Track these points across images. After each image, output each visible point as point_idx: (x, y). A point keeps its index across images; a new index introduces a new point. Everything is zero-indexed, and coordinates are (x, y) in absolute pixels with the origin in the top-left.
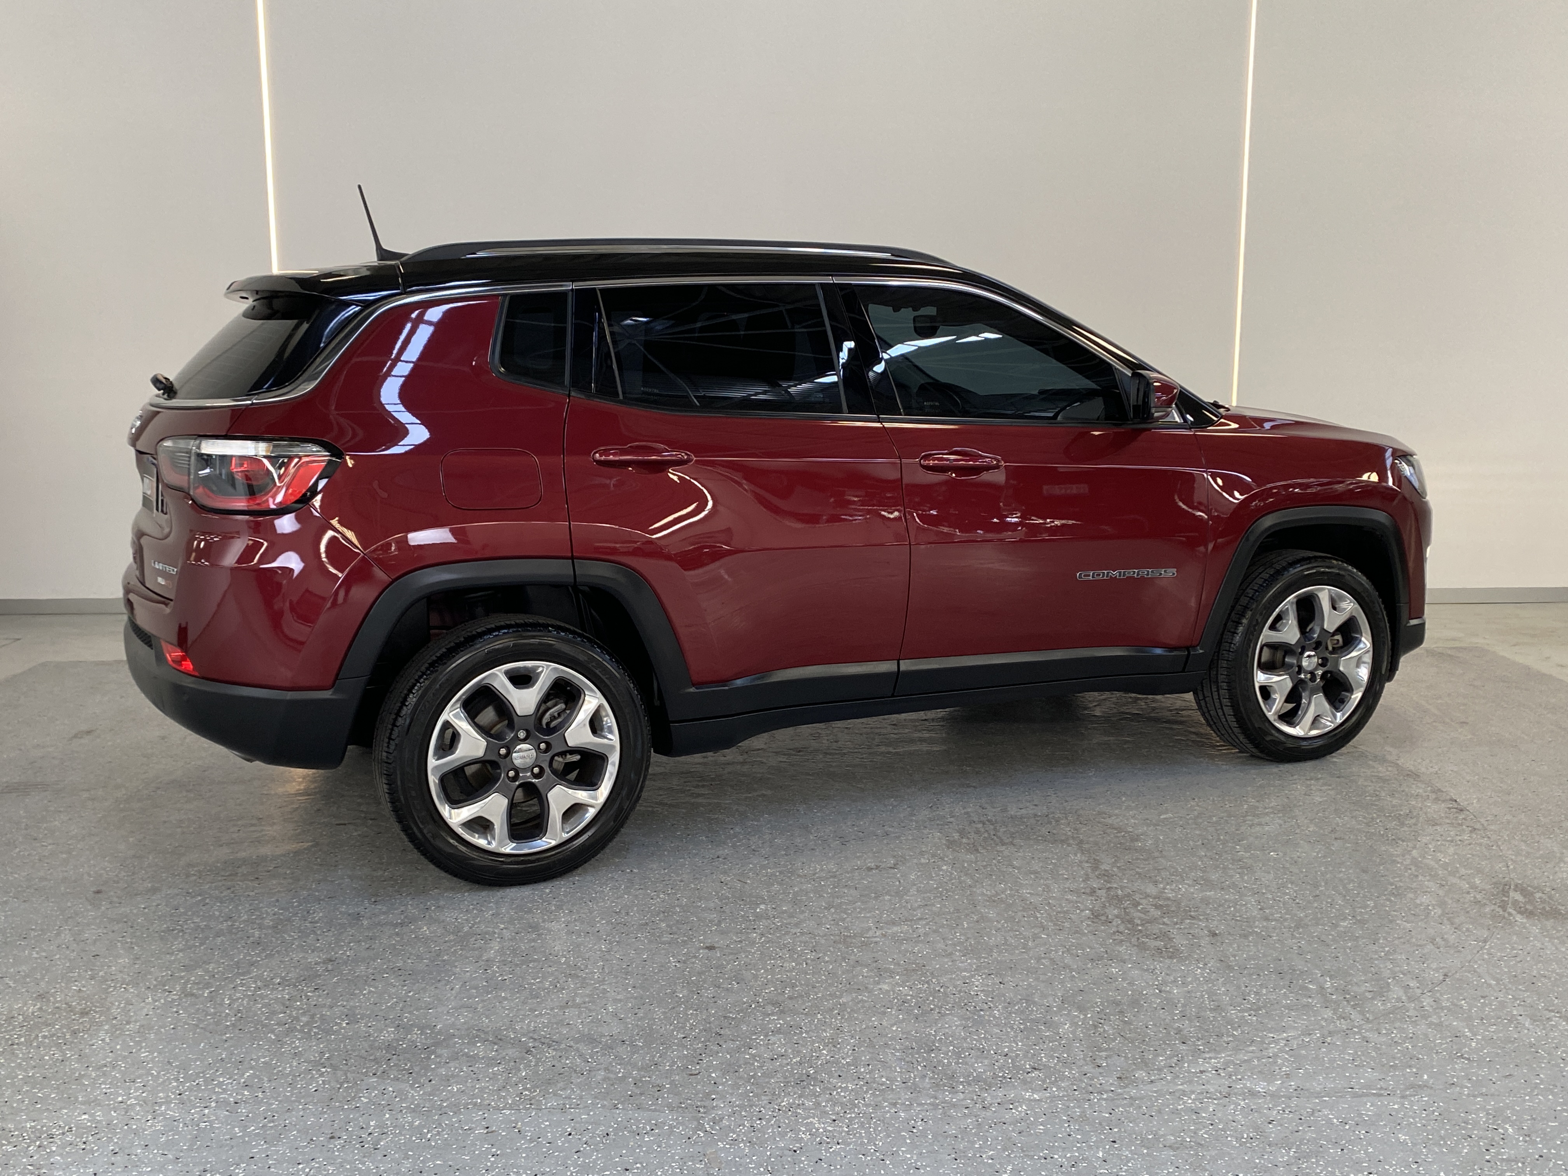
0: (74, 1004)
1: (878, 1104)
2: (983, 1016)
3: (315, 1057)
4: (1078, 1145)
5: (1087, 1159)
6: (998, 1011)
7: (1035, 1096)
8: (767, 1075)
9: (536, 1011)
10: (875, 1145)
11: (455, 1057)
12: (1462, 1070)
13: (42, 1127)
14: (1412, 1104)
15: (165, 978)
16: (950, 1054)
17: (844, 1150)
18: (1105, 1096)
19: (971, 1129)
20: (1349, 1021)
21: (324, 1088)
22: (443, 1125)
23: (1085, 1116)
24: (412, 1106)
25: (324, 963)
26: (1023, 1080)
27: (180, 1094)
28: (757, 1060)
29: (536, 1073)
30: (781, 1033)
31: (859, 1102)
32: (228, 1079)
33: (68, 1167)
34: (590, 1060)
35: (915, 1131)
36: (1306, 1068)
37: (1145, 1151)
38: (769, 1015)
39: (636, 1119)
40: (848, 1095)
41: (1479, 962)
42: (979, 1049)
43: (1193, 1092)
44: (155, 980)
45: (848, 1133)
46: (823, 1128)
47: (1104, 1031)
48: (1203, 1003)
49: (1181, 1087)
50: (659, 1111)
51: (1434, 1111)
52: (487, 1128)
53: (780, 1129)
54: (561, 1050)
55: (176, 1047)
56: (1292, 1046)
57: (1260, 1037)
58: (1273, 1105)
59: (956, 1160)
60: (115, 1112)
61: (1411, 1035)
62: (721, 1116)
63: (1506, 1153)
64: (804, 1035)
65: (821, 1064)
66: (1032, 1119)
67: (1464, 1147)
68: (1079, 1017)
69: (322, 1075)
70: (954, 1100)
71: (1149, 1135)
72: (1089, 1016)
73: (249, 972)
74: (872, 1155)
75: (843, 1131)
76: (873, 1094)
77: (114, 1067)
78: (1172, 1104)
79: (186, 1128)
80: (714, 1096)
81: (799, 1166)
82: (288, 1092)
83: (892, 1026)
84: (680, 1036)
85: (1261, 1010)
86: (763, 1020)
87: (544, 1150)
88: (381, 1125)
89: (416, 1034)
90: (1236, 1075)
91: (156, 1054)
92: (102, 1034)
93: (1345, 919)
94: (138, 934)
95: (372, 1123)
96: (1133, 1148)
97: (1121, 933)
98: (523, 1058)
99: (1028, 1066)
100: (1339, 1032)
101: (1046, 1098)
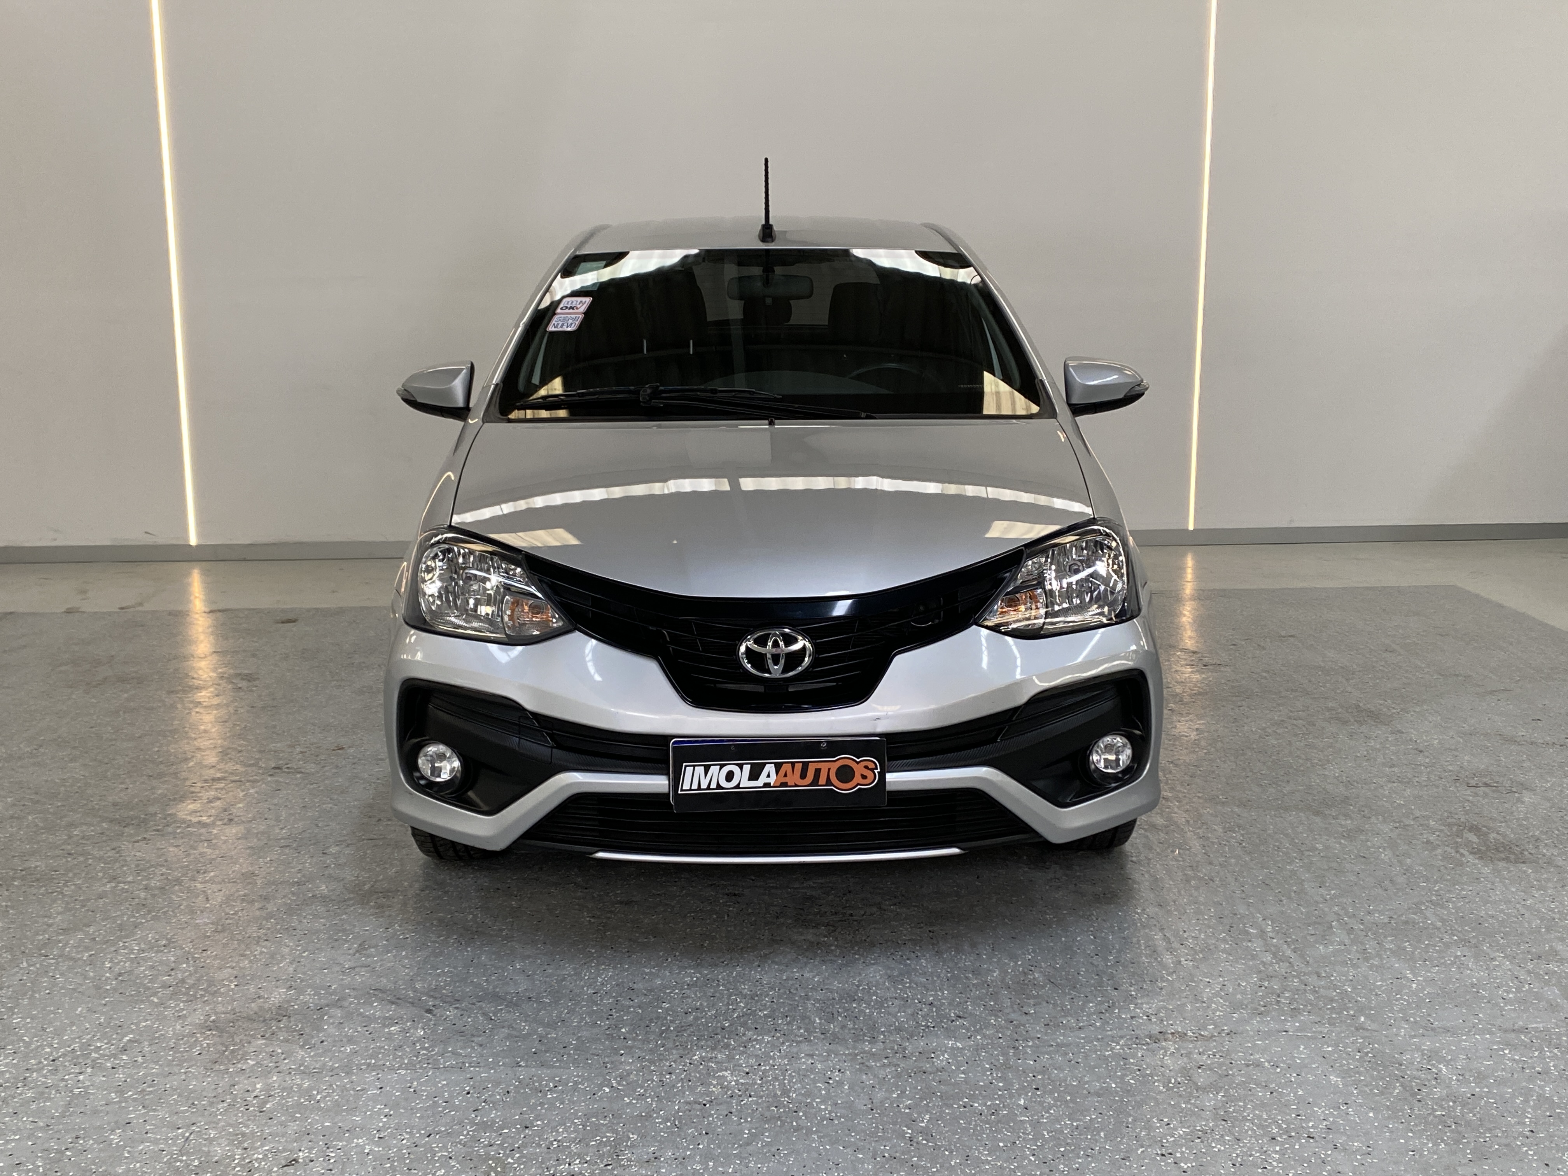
1: (795, 1055)
2: (909, 965)
3: (199, 1019)
4: (1000, 1093)
5: (1009, 1105)
6: (926, 960)
7: (958, 1044)
8: (680, 1030)
9: (438, 969)
10: (789, 1097)
11: (349, 1016)
12: (1400, 1011)
14: (1346, 1046)
15: (41, 943)
16: (872, 1004)
17: (757, 1103)
18: (1030, 1044)
19: (889, 1080)
20: (1288, 964)
21: (208, 1051)
22: (334, 1086)
23: (1009, 1064)
24: (302, 1068)
26: (946, 1028)
27: (53, 1060)
28: (669, 1014)
29: (434, 1031)
30: (696, 986)
31: (774, 1054)
32: (106, 1044)
34: (493, 1018)
35: (831, 1082)
36: (1241, 1013)
37: (1069, 1098)
38: (686, 968)
39: (539, 1076)
40: (765, 1047)
41: (1427, 904)
42: (903, 998)
43: (1121, 1037)
44: (34, 944)
45: (761, 1086)
46: (735, 1081)
47: (1034, 979)
48: (1139, 948)
49: (1110, 1033)
50: (564, 1068)
51: (1370, 1053)
52: (381, 1088)
53: (690, 1083)
54: (464, 1008)
55: (51, 1012)
56: (1228, 990)
57: (1196, 982)
58: (1204, 1050)
59: (872, 1110)
61: (1351, 978)
62: (630, 1071)
63: (1438, 1093)
64: (721, 988)
65: (737, 1017)
66: (953, 1067)
67: (1399, 1088)
68: (1009, 964)
69: (207, 1038)
70: (874, 1050)
71: (1074, 1081)
72: (1020, 963)
73: (134, 934)
74: (784, 1106)
75: (756, 1083)
76: (791, 1046)
78: (1100, 1050)
79: (58, 1095)
80: (622, 1052)
81: (708, 1120)
82: (170, 1055)
83: (814, 977)
84: (590, 991)
85: (1198, 955)
86: (680, 973)
87: (440, 1109)
88: (268, 1088)
89: (309, 994)
90: (1167, 1021)
91: (28, 1020)
95: (258, 1086)
96: (1056, 1095)
97: (1058, 879)
98: (422, 1017)
99: (952, 1015)
101: (970, 1046)
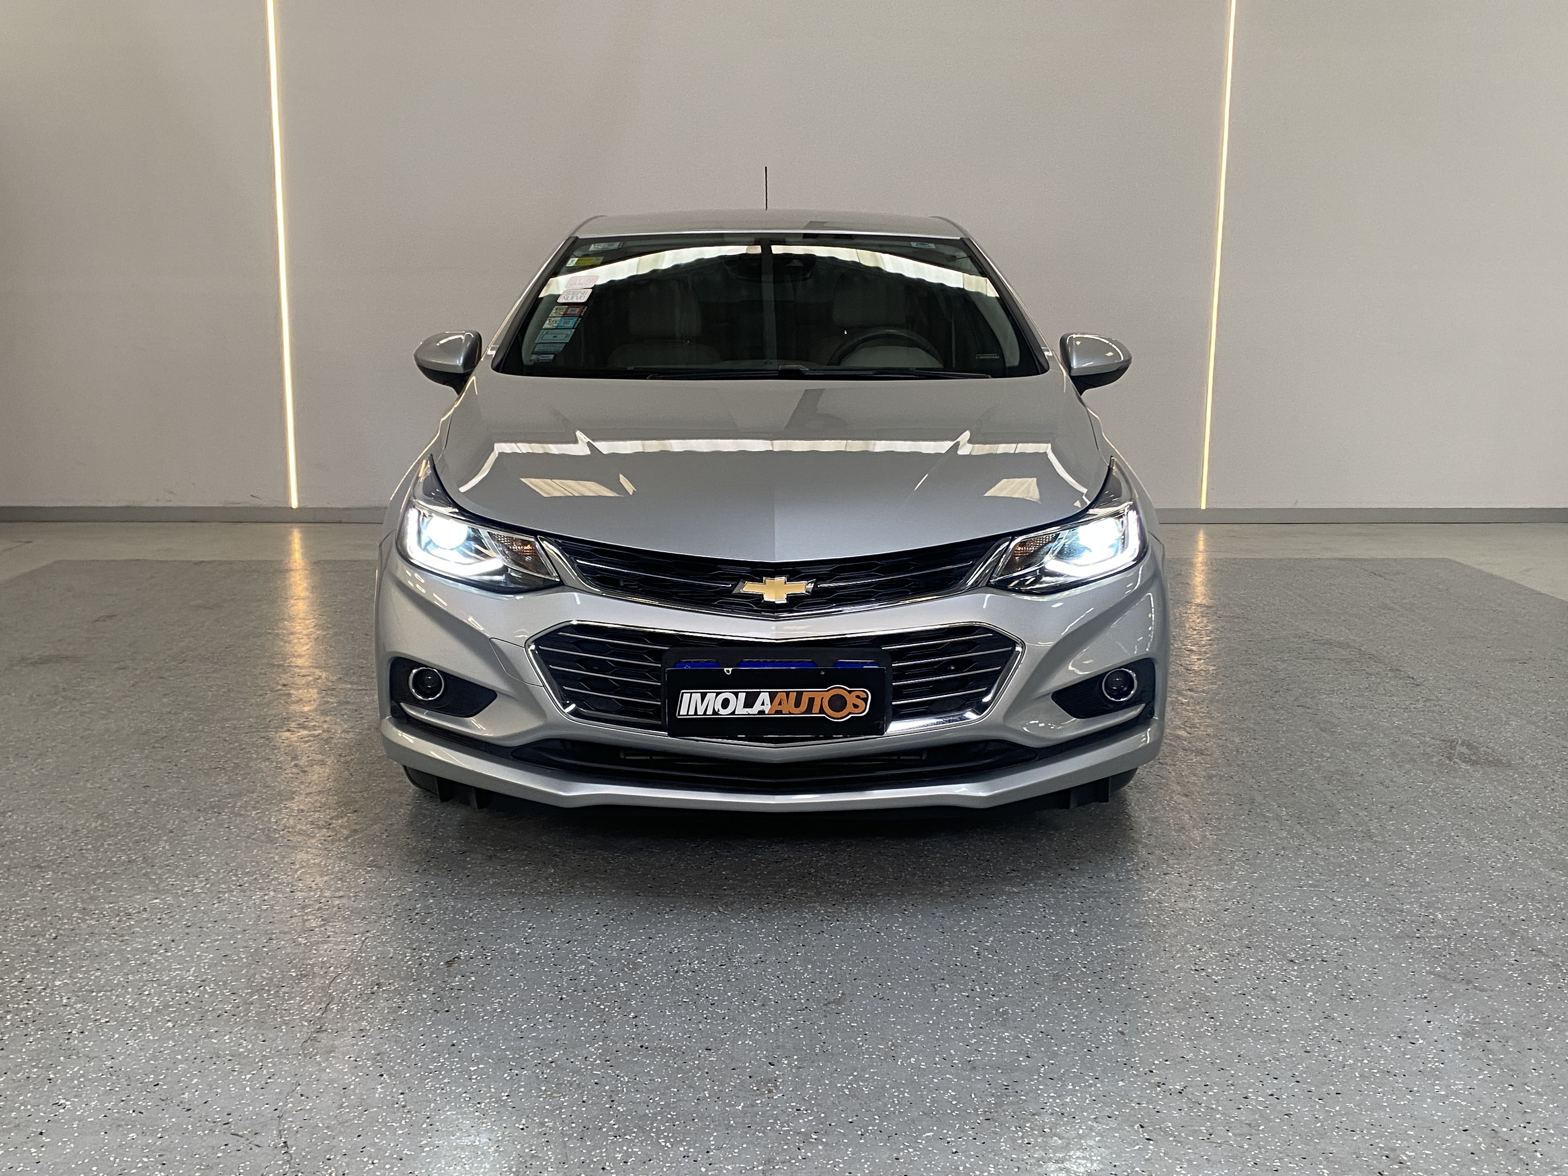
0: (133, 821)
5: (1060, 933)
12: (1401, 874)
13: (119, 907)
14: (1353, 898)
15: (213, 804)
18: (1077, 890)
20: (1301, 839)
23: (1060, 904)
24: (454, 894)
25: (361, 792)
26: (1003, 878)
27: (240, 886)
29: (563, 870)
31: (857, 893)
33: (147, 935)
34: (612, 862)
35: (908, 913)
36: (1261, 873)
37: (1113, 929)
39: (657, 904)
41: (1420, 798)
43: (1156, 888)
44: (205, 804)
45: (848, 914)
47: (1077, 845)
48: (1169, 825)
49: (1146, 884)
50: (677, 898)
51: (1373, 903)
52: (523, 909)
54: (586, 855)
55: (231, 852)
57: (1220, 850)
60: (183, 898)
63: (1434, 932)
65: (821, 866)
67: (1397, 928)
69: (368, 872)
70: (941, 892)
76: (869, 887)
77: (177, 867)
78: (1139, 897)
79: (249, 910)
80: (725, 888)
91: (213, 858)
92: (162, 844)
93: (1302, 766)
94: (182, 770)
95: (418, 906)
96: (1102, 926)
98: (551, 860)
100: (1291, 848)
101: (1024, 891)
